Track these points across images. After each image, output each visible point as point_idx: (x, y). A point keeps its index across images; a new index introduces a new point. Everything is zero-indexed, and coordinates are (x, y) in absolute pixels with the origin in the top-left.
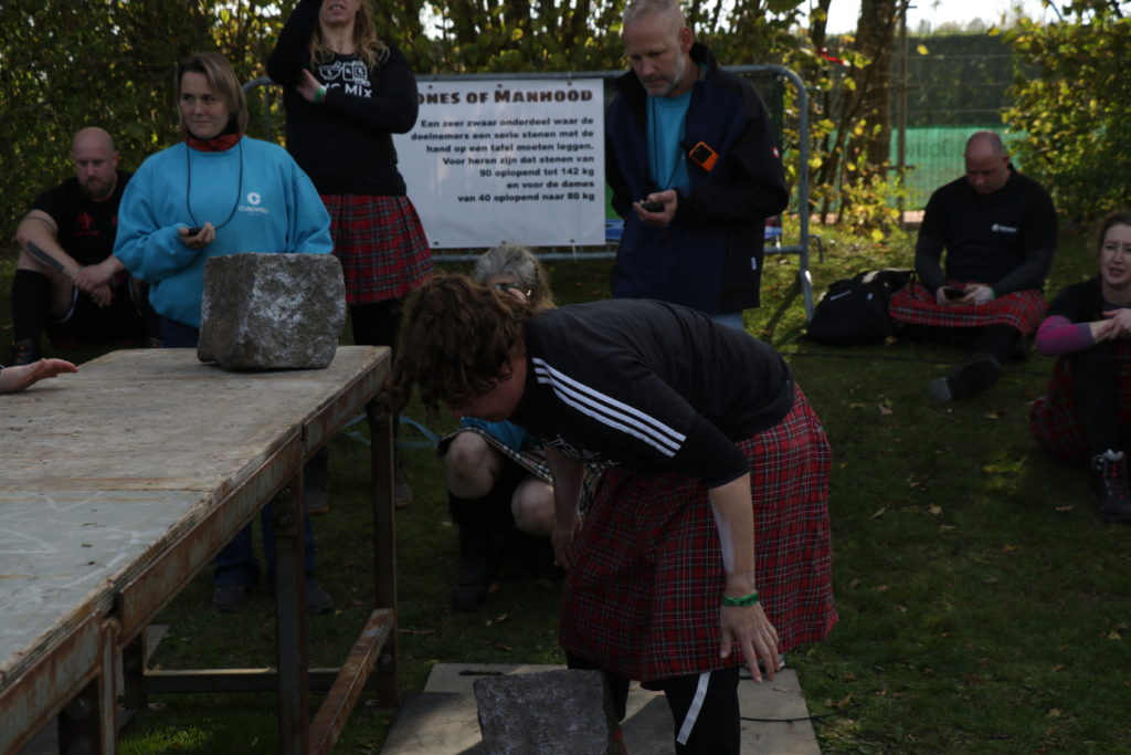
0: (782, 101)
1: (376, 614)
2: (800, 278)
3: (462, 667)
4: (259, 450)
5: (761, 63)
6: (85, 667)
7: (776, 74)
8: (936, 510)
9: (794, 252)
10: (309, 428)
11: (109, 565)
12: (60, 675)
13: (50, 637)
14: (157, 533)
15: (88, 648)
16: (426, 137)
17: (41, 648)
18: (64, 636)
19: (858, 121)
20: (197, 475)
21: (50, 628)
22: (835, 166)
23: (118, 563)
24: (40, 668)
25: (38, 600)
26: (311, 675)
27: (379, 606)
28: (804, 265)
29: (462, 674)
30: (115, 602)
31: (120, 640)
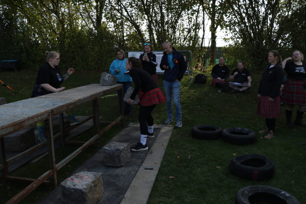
1: (121, 116)
6: (45, 118)
7: (188, 52)
8: (199, 107)
10: (100, 93)
13: (38, 114)
20: (77, 98)
27: (121, 115)
29: (134, 124)
30: (52, 111)
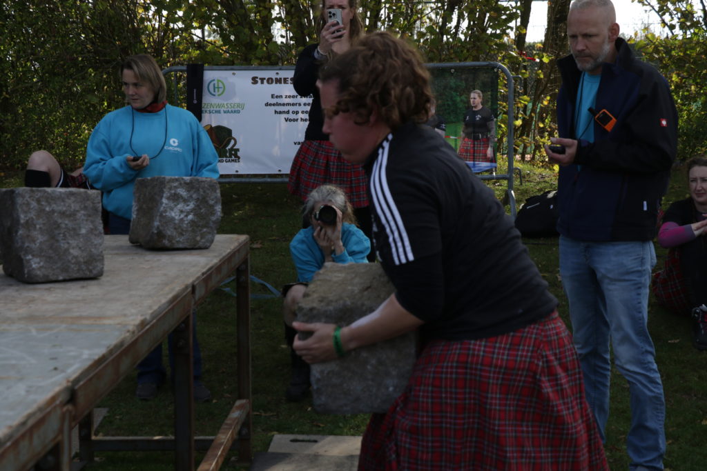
0: (497, 84)
1: (238, 403)
2: (507, 195)
3: (292, 437)
4: (164, 300)
5: (484, 60)
6: (51, 435)
7: (493, 67)
9: (504, 178)
10: (197, 286)
11: (70, 371)
12: (36, 441)
13: (30, 416)
14: (99, 352)
15: (53, 424)
16: (274, 105)
17: (23, 424)
18: (39, 416)
19: (545, 97)
20: (125, 315)
21: (30, 411)
22: (531, 124)
23: (74, 370)
24: (23, 436)
25: (23, 393)
26: (196, 441)
27: (240, 398)
28: (510, 186)
29: (292, 441)
30: (71, 394)
31: (73, 418)
